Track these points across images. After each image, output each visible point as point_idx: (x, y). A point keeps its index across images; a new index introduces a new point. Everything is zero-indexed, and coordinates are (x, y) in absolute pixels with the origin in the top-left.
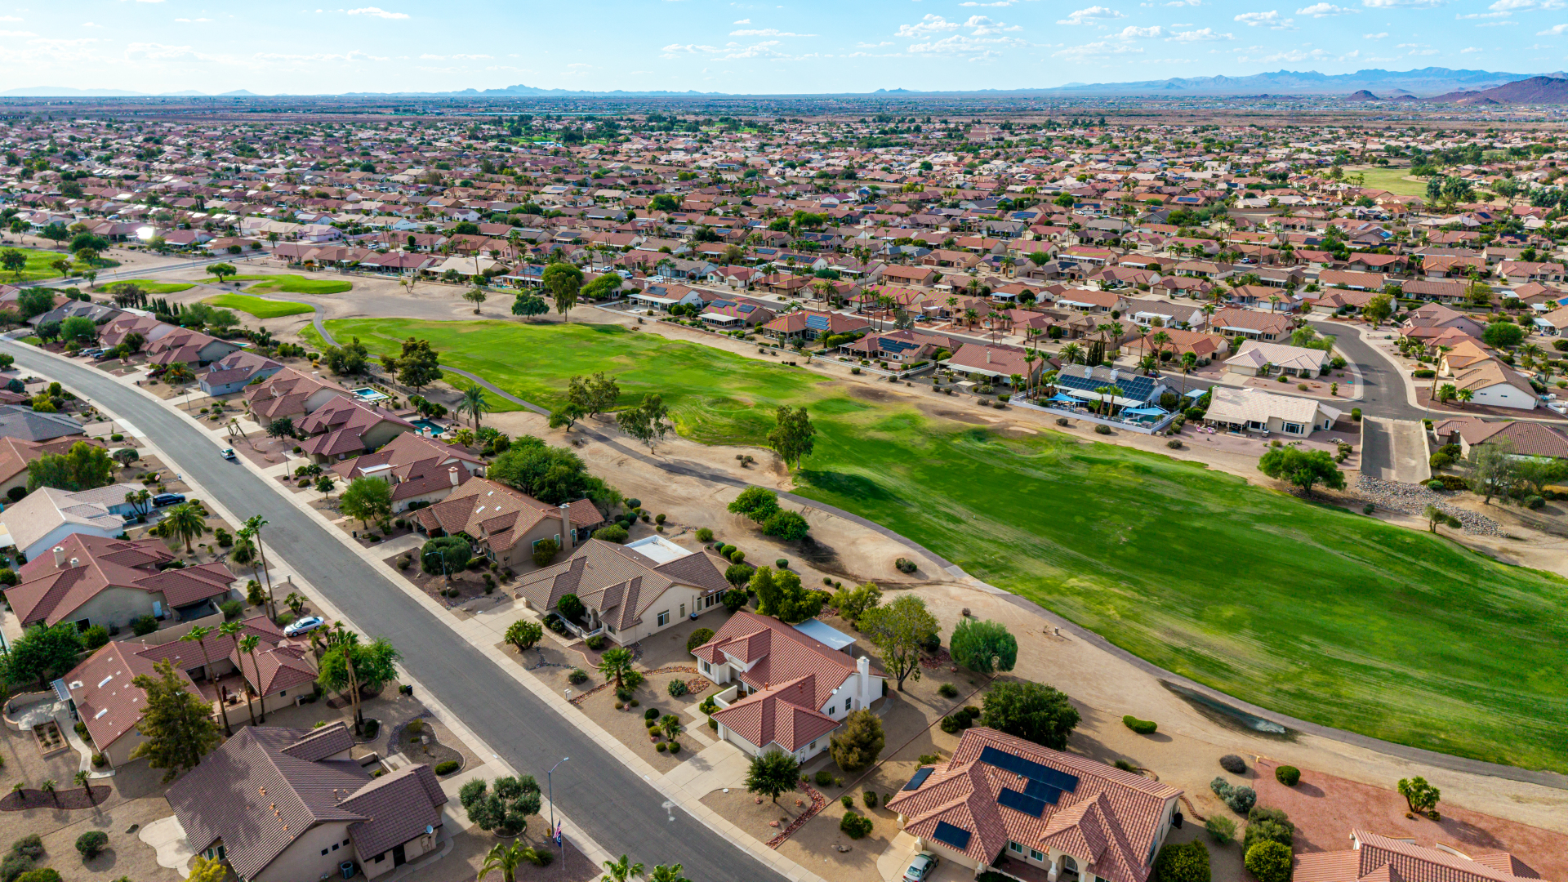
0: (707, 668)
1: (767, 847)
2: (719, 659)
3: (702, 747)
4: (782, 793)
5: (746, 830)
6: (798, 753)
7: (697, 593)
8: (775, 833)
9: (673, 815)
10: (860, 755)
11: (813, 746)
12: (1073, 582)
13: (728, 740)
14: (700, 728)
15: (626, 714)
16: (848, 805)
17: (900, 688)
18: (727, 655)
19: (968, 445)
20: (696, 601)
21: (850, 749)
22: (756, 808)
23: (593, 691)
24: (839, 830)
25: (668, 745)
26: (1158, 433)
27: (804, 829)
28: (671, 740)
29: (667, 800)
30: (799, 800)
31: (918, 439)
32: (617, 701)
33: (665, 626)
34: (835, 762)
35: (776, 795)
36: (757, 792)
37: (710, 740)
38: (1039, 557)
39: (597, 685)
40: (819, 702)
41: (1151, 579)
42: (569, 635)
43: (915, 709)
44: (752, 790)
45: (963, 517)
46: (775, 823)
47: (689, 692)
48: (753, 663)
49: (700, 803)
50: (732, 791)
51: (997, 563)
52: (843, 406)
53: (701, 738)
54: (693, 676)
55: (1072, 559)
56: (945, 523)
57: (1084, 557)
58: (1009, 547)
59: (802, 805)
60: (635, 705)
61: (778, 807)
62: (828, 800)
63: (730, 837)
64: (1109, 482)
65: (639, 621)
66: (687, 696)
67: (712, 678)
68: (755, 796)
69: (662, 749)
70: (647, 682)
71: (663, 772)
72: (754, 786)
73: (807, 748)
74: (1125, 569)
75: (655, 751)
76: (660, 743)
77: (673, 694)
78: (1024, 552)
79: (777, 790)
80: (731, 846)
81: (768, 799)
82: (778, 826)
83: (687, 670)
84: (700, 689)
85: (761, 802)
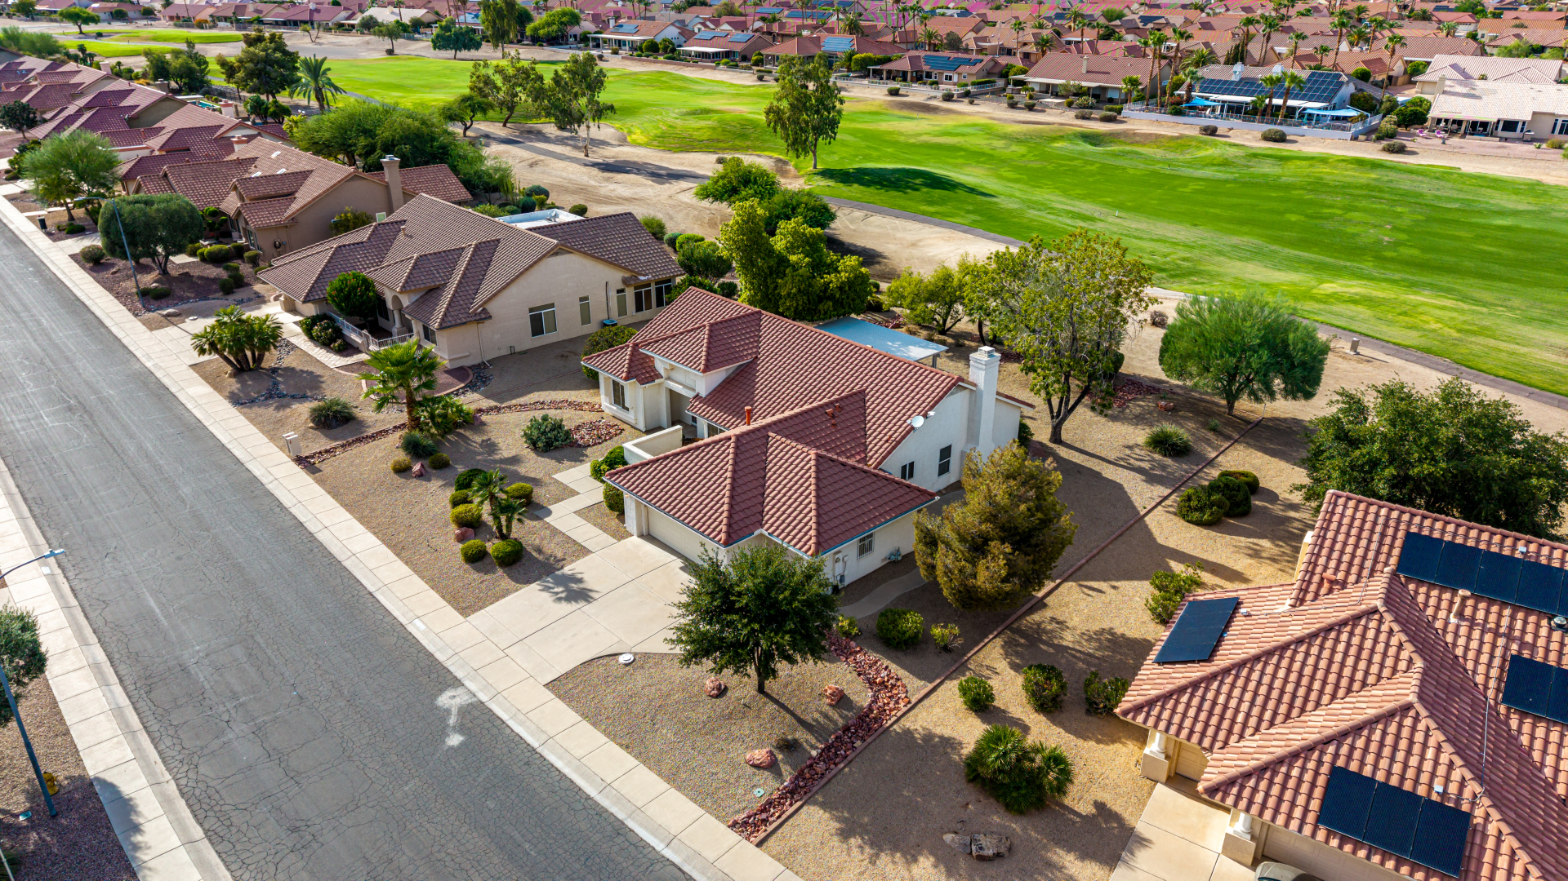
0: (618, 397)
1: (733, 837)
2: (642, 371)
3: (584, 551)
4: (782, 667)
5: (671, 778)
6: (828, 557)
7: (615, 277)
8: (764, 788)
9: (461, 729)
10: (1009, 564)
11: (865, 548)
12: (1330, 287)
13: (649, 537)
14: (584, 513)
15: (415, 482)
16: (980, 703)
17: (1056, 437)
18: (661, 364)
19: (1079, 148)
20: (613, 295)
21: (978, 547)
22: (707, 709)
23: (359, 440)
24: (962, 784)
25: (493, 546)
26: (1361, 137)
27: (850, 774)
28: (503, 537)
29: (457, 683)
30: (830, 686)
31: (1000, 143)
32: (402, 456)
33: (547, 338)
34: (934, 585)
35: (766, 671)
36: (708, 664)
37: (606, 538)
38: (1250, 259)
39: (371, 431)
40: (875, 450)
41: (1471, 286)
42: (347, 349)
43: (1098, 475)
44: (691, 658)
45: (1096, 215)
46: (760, 754)
47: (574, 444)
48: (719, 375)
49: (549, 695)
50: (641, 660)
51: (1179, 267)
52: (880, 117)
53: (584, 532)
54: (589, 417)
55: (1311, 262)
56: (1069, 221)
57: (1328, 260)
58: (1193, 247)
59: (841, 700)
60: (441, 465)
61: (771, 707)
62: (915, 686)
63: (621, 799)
64: (1321, 179)
65: (484, 316)
66: (567, 451)
67: (629, 417)
68: (704, 674)
69: (476, 558)
70: (483, 424)
71: (465, 610)
72: (701, 647)
73: (850, 548)
74: (1413, 274)
75: (460, 558)
76: (474, 542)
77: (533, 444)
78: (1220, 253)
79: (768, 657)
80: (619, 829)
81: (743, 684)
82: (772, 766)
83: (578, 406)
84: (600, 440)
85: (721, 692)
